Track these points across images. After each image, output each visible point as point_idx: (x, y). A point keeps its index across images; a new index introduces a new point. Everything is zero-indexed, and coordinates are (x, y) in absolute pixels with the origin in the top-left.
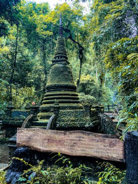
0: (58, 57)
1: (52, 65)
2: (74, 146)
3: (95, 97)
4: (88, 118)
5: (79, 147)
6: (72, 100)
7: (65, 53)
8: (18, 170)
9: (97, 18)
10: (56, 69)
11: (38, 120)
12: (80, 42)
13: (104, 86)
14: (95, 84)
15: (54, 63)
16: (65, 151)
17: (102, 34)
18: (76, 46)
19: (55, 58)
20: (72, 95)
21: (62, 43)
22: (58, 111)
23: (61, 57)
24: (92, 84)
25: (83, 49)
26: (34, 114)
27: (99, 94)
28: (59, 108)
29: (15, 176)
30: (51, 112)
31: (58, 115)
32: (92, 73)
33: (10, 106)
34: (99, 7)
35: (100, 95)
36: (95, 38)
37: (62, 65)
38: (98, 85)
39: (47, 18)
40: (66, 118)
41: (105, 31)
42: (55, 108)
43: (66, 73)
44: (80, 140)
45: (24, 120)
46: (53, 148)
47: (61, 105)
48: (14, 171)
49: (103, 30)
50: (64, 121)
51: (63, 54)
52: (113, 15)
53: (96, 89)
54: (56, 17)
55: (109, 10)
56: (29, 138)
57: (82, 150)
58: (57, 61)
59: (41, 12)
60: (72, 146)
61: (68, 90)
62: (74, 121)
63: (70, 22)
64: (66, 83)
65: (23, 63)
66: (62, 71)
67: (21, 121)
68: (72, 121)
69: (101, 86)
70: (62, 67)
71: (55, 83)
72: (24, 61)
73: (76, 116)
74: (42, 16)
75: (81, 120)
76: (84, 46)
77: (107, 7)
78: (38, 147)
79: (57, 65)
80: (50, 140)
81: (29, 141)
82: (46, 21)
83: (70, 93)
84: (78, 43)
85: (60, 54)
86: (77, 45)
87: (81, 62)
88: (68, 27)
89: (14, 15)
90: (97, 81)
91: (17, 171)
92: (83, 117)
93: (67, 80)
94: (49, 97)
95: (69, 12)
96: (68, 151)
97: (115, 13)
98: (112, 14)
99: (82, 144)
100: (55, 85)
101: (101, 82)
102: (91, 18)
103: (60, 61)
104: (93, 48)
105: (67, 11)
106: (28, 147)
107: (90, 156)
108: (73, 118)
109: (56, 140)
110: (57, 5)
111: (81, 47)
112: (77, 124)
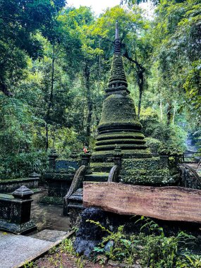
0: (115, 84)
1: (106, 96)
2: (167, 208)
3: (160, 139)
4: (166, 170)
5: (175, 208)
6: (136, 145)
7: (124, 78)
8: (91, 237)
9: (166, 24)
10: (113, 101)
11: (91, 173)
12: (139, 60)
13: (172, 124)
14: (159, 121)
15: (109, 93)
16: (155, 213)
17: (175, 48)
18: (133, 66)
19: (110, 86)
20: (137, 138)
21: (119, 65)
22: (121, 160)
23: (119, 84)
24: (153, 122)
25: (144, 70)
26: (86, 164)
27: (166, 136)
28: (121, 156)
29: (87, 245)
30: (108, 162)
31: (121, 166)
32: (154, 105)
33: (54, 154)
34: (169, 9)
35: (167, 138)
36: (164, 53)
37: (120, 96)
38: (164, 122)
39: (94, 29)
40: (133, 171)
41: (178, 43)
42: (116, 156)
43: (126, 107)
44: (175, 200)
45: (74, 173)
46: (136, 210)
47: (123, 152)
48: (84, 238)
49: (175, 42)
50: (129, 174)
51: (121, 80)
52: (191, 19)
53: (161, 129)
54: (106, 27)
55: (184, 12)
56: (101, 196)
57: (179, 213)
58: (114, 90)
59: (84, 21)
60: (165, 207)
61: (130, 131)
62: (144, 174)
63: (125, 33)
64: (128, 121)
65: (61, 95)
66: (121, 104)
67: (70, 174)
68: (142, 174)
69: (168, 123)
70: (121, 99)
71: (113, 122)
72: (61, 92)
73: (147, 168)
74: (85, 26)
75: (155, 173)
76: (145, 66)
77: (180, 7)
78: (115, 208)
79: (113, 96)
80: (130, 199)
81: (100, 200)
82: (92, 33)
83: (134, 135)
84: (136, 62)
85: (117, 79)
86: (135, 64)
87: (141, 90)
88: (122, 39)
89: (54, 29)
90: (162, 117)
91: (89, 239)
92: (159, 169)
93: (128, 116)
94: (103, 141)
95: (124, 19)
96: (159, 214)
97: (194, 16)
98: (188, 17)
99: (180, 205)
100: (113, 124)
101: (169, 118)
102: (157, 24)
103: (117, 90)
104: (158, 69)
105: (122, 18)
106: (100, 207)
107: (191, 221)
108: (143, 171)
109: (140, 200)
110: (108, 10)
111: (141, 68)
112: (151, 178)
